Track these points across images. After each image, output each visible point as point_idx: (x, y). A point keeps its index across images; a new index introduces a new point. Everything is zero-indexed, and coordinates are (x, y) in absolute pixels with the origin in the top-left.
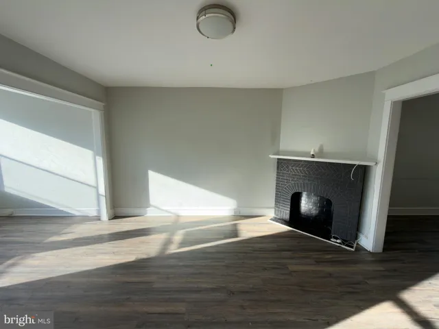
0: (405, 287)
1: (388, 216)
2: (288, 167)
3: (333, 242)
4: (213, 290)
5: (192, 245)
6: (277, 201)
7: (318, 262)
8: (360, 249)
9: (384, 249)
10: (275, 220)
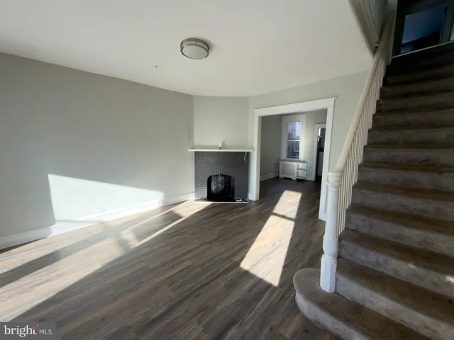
0: (273, 209)
1: (260, 182)
2: (203, 157)
3: (238, 202)
4: (198, 247)
5: (150, 235)
6: (197, 186)
7: (239, 213)
8: (250, 201)
9: (260, 198)
10: (197, 200)
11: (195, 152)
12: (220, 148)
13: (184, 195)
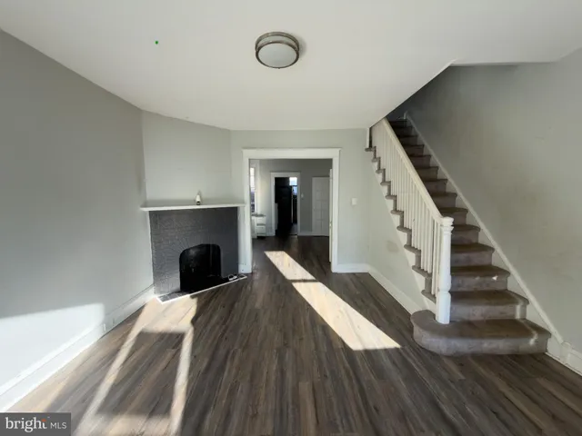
0: (284, 276)
8: (244, 276)
11: (151, 213)
12: (199, 203)
13: (136, 297)
